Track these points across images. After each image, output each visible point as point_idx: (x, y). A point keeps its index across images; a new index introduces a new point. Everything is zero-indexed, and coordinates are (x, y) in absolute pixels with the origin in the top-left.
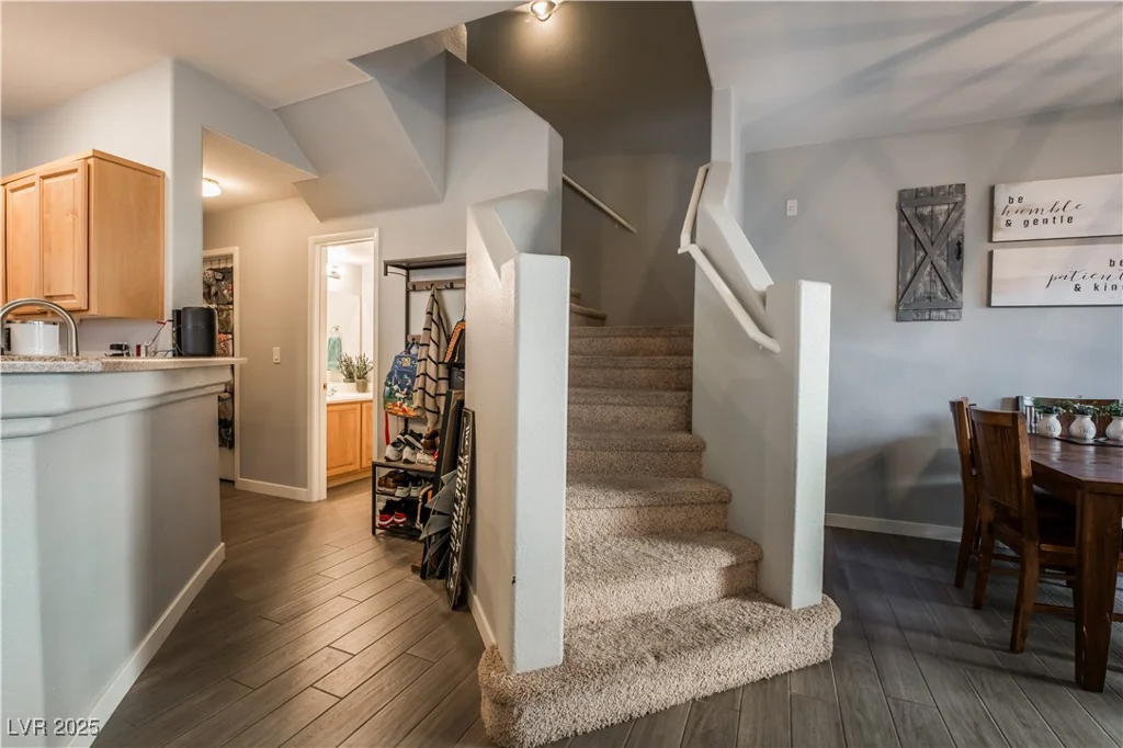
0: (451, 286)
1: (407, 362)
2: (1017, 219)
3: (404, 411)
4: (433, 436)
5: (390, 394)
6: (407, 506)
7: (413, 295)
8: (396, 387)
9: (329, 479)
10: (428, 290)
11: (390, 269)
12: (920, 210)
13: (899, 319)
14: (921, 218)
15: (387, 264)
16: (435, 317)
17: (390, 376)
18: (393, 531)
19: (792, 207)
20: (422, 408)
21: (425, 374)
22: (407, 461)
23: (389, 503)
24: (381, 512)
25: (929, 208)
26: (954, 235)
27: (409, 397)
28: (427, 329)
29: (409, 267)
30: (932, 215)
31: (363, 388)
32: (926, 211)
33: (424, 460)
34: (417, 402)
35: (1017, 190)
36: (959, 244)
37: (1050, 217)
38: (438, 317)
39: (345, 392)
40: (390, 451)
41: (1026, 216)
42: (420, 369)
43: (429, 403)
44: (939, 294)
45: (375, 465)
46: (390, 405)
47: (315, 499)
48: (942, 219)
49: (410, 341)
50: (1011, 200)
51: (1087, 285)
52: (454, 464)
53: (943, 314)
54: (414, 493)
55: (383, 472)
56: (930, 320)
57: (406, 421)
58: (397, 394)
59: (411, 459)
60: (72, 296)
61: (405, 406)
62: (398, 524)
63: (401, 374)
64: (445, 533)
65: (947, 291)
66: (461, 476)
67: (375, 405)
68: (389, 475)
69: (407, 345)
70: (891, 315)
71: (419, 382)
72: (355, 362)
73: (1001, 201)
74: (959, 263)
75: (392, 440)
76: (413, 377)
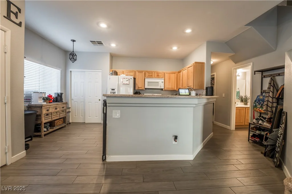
0: (279, 75)
1: (261, 97)
3: (260, 111)
4: (270, 119)
5: (255, 106)
6: (260, 137)
7: (264, 79)
8: (257, 104)
9: (236, 126)
10: (269, 77)
11: (256, 73)
15: (255, 72)
16: (272, 84)
17: (255, 101)
18: (255, 142)
20: (267, 110)
21: (268, 101)
22: (260, 124)
23: (254, 134)
24: (251, 136)
27: (262, 107)
28: (269, 88)
29: (262, 71)
31: (246, 104)
33: (266, 125)
34: (264, 108)
38: (273, 84)
39: (240, 105)
40: (254, 121)
42: (266, 99)
43: (269, 109)
45: (250, 124)
46: (255, 109)
47: (232, 129)
49: (263, 91)
52: (278, 127)
54: (262, 133)
55: (252, 126)
57: (261, 113)
58: (258, 106)
59: (262, 124)
60: (191, 86)
61: (260, 109)
62: (256, 141)
63: (259, 100)
64: (274, 146)
66: (281, 131)
67: (250, 109)
68: (254, 127)
69: (261, 92)
71: (266, 103)
72: (244, 97)
75: (255, 118)
76: (264, 101)
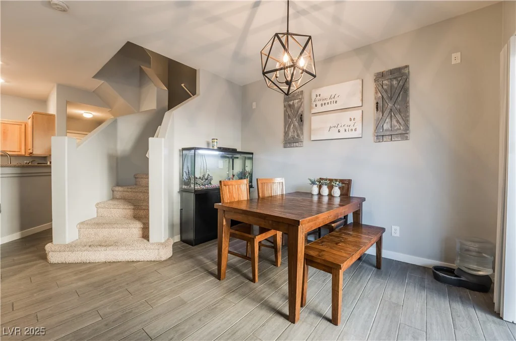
2: (319, 103)
12: (290, 102)
13: (285, 147)
14: (290, 106)
19: (254, 104)
25: (292, 102)
26: (300, 112)
30: (293, 104)
32: (291, 103)
35: (318, 92)
36: (301, 115)
37: (329, 101)
41: (322, 102)
44: (296, 136)
48: (296, 106)
50: (317, 96)
51: (342, 130)
53: (297, 144)
56: (294, 147)
65: (298, 136)
70: (282, 145)
73: (314, 97)
74: (302, 123)
